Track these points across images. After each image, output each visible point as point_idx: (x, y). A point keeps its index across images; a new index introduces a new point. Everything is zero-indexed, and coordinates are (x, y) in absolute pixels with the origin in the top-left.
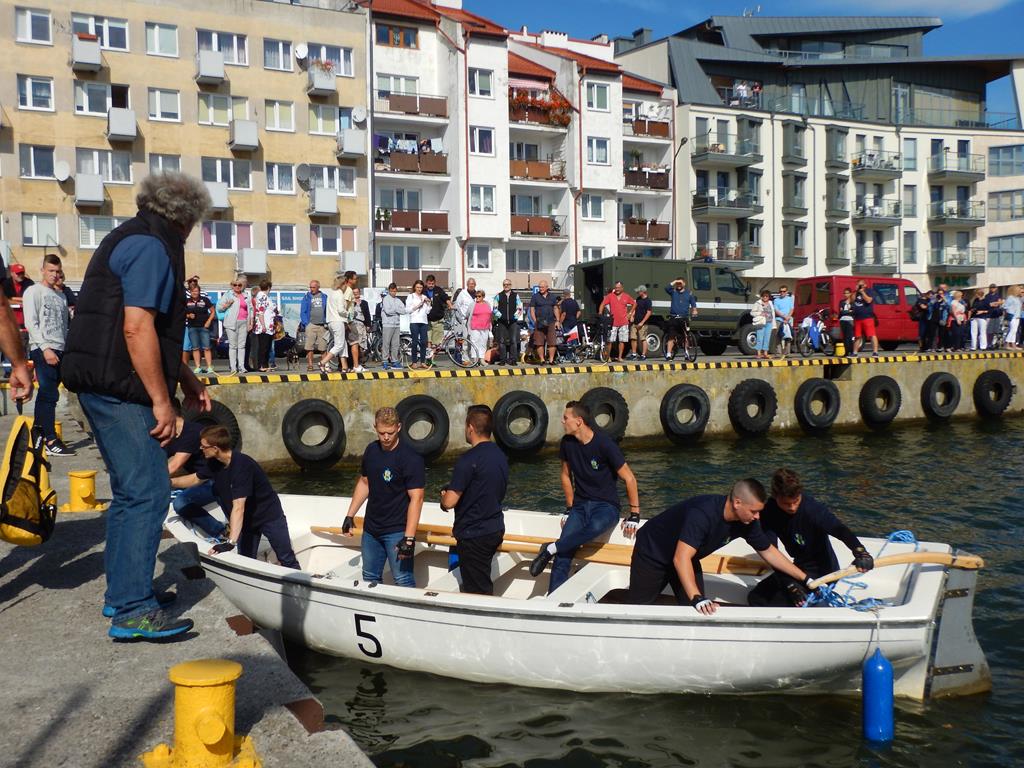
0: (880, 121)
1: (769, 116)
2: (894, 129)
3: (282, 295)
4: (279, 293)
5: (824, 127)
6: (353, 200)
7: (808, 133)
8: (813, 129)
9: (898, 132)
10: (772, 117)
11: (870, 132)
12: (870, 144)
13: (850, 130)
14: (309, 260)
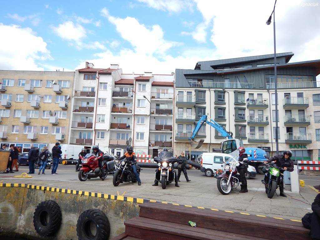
0: (260, 88)
1: (208, 89)
2: (266, 91)
3: (40, 145)
4: (39, 145)
5: (233, 92)
6: (65, 120)
7: (226, 94)
8: (228, 93)
9: (268, 91)
10: (209, 89)
11: (256, 93)
12: (255, 97)
13: (246, 92)
14: (51, 136)
